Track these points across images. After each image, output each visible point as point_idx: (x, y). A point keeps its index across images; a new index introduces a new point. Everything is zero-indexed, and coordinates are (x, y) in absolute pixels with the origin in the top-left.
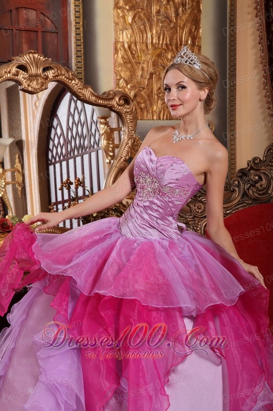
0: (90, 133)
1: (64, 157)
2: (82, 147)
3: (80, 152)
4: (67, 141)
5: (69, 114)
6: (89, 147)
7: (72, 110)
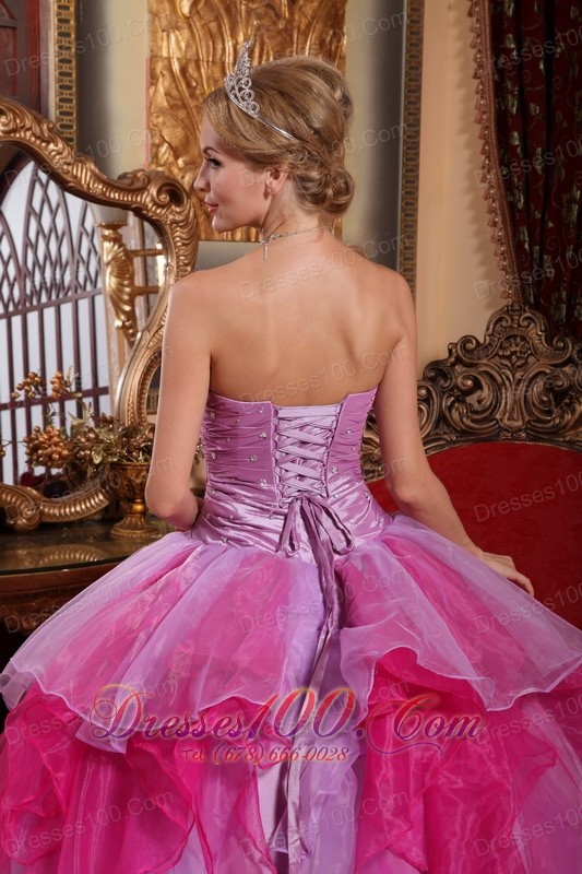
0: (77, 255)
1: (16, 306)
2: (58, 286)
3: (54, 297)
4: (24, 271)
5: (30, 211)
6: (73, 288)
7: (36, 204)
